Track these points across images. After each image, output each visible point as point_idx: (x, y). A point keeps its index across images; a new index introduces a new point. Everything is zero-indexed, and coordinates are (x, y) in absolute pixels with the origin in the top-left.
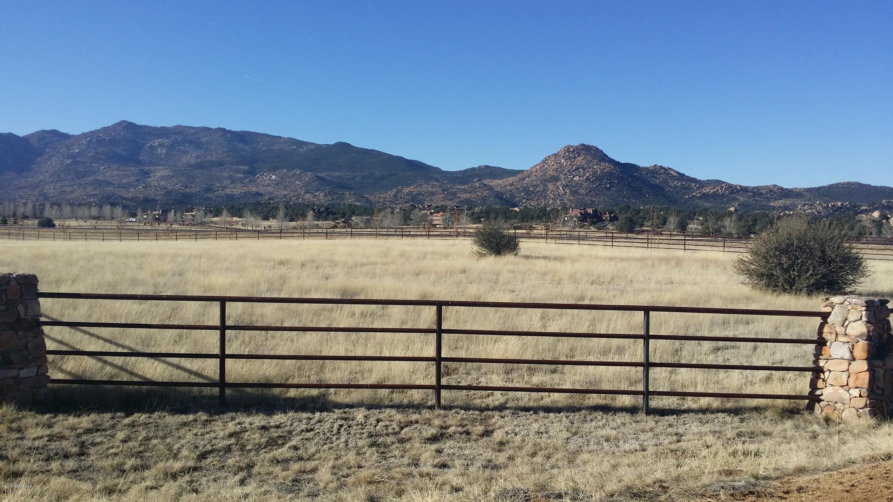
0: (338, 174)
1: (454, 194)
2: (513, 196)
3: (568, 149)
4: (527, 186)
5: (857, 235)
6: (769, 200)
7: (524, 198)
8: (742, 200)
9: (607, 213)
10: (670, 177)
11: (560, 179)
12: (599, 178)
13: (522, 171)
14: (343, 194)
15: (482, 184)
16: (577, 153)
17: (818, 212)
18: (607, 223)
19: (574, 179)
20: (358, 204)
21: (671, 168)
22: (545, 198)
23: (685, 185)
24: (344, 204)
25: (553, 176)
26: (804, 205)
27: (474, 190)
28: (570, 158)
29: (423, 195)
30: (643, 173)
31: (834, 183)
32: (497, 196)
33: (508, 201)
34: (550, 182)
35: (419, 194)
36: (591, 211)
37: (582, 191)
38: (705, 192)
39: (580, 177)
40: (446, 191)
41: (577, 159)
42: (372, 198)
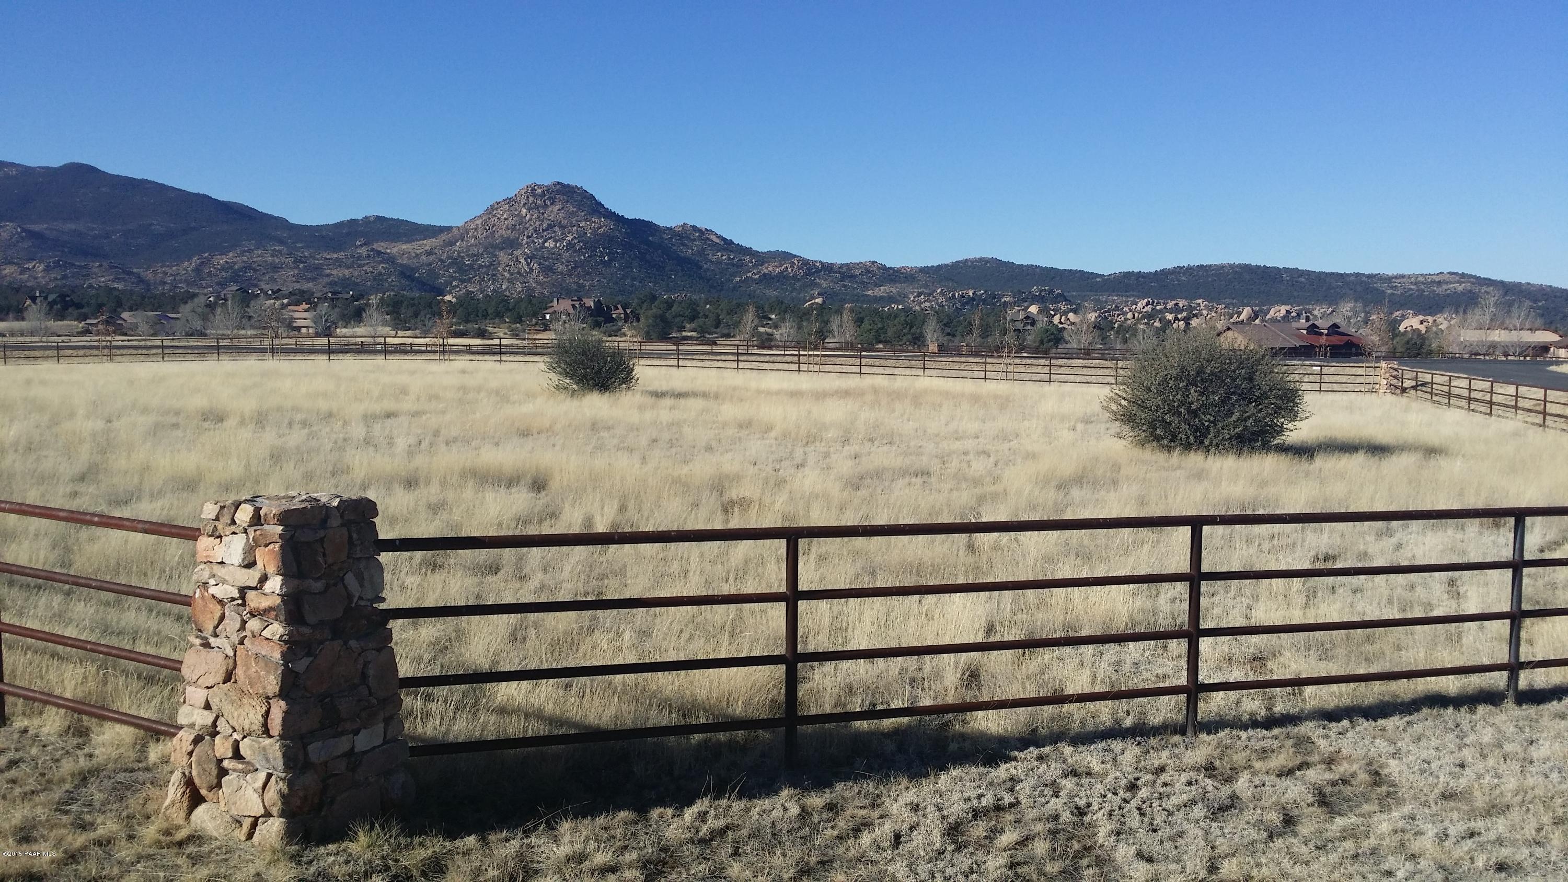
0: (71, 226)
1: (318, 268)
2: (433, 273)
3: (533, 190)
4: (459, 256)
5: (1037, 344)
6: (865, 285)
7: (455, 279)
8: (824, 285)
9: (619, 306)
10: (709, 245)
11: (521, 245)
12: (590, 245)
13: (449, 229)
14: (86, 267)
15: (373, 250)
16: (549, 199)
17: (940, 306)
18: (620, 324)
19: (547, 245)
20: (119, 286)
21: (711, 231)
22: (494, 278)
23: (733, 259)
24: (90, 286)
25: (508, 238)
26: (919, 295)
27: (356, 261)
28: (537, 207)
29: (255, 270)
30: (665, 237)
31: (960, 259)
32: (403, 274)
33: (424, 284)
34: (503, 249)
35: (248, 267)
36: (592, 304)
37: (561, 268)
38: (766, 271)
39: (556, 241)
40: (303, 262)
41: (550, 209)
42: (149, 275)
